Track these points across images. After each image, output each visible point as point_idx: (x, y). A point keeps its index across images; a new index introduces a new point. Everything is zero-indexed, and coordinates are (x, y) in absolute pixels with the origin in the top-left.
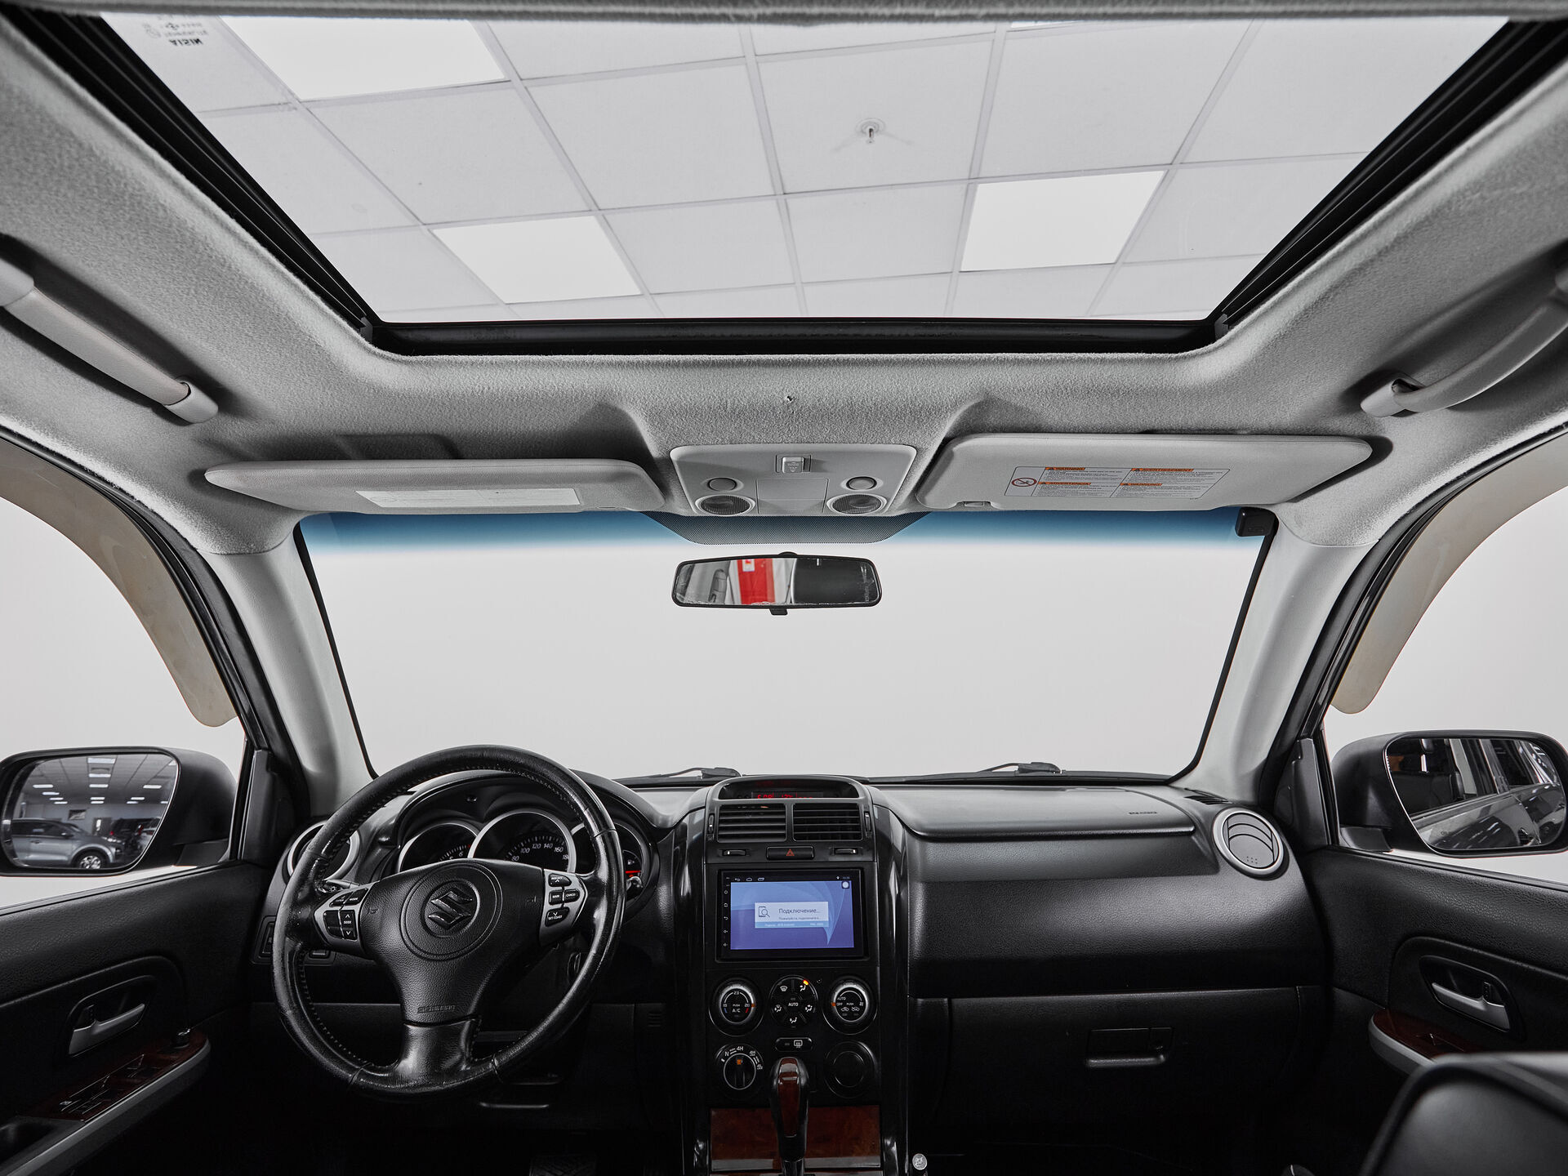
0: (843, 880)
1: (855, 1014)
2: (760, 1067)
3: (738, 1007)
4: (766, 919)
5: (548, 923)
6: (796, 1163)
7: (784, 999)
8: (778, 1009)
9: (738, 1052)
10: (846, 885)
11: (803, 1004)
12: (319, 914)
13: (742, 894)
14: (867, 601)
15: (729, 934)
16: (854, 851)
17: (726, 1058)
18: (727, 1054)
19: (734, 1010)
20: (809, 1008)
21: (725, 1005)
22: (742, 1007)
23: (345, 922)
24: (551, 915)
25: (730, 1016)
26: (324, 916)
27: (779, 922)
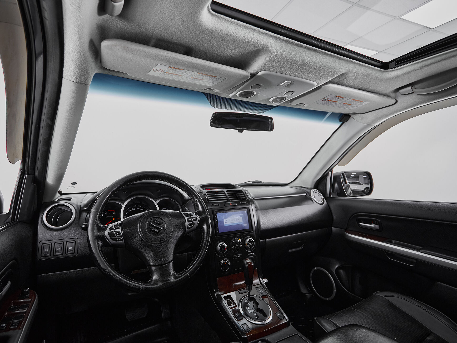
0: (245, 211)
1: (251, 246)
2: (230, 264)
4: (227, 223)
5: (189, 228)
6: (251, 286)
7: (234, 244)
8: (233, 247)
9: (224, 261)
11: (239, 245)
12: (106, 233)
13: (220, 216)
14: (270, 130)
15: (218, 228)
17: (221, 263)
18: (221, 262)
19: (222, 250)
20: (241, 246)
21: (220, 249)
22: (224, 248)
23: (118, 235)
24: (189, 225)
25: (221, 251)
26: (108, 234)
27: (231, 224)
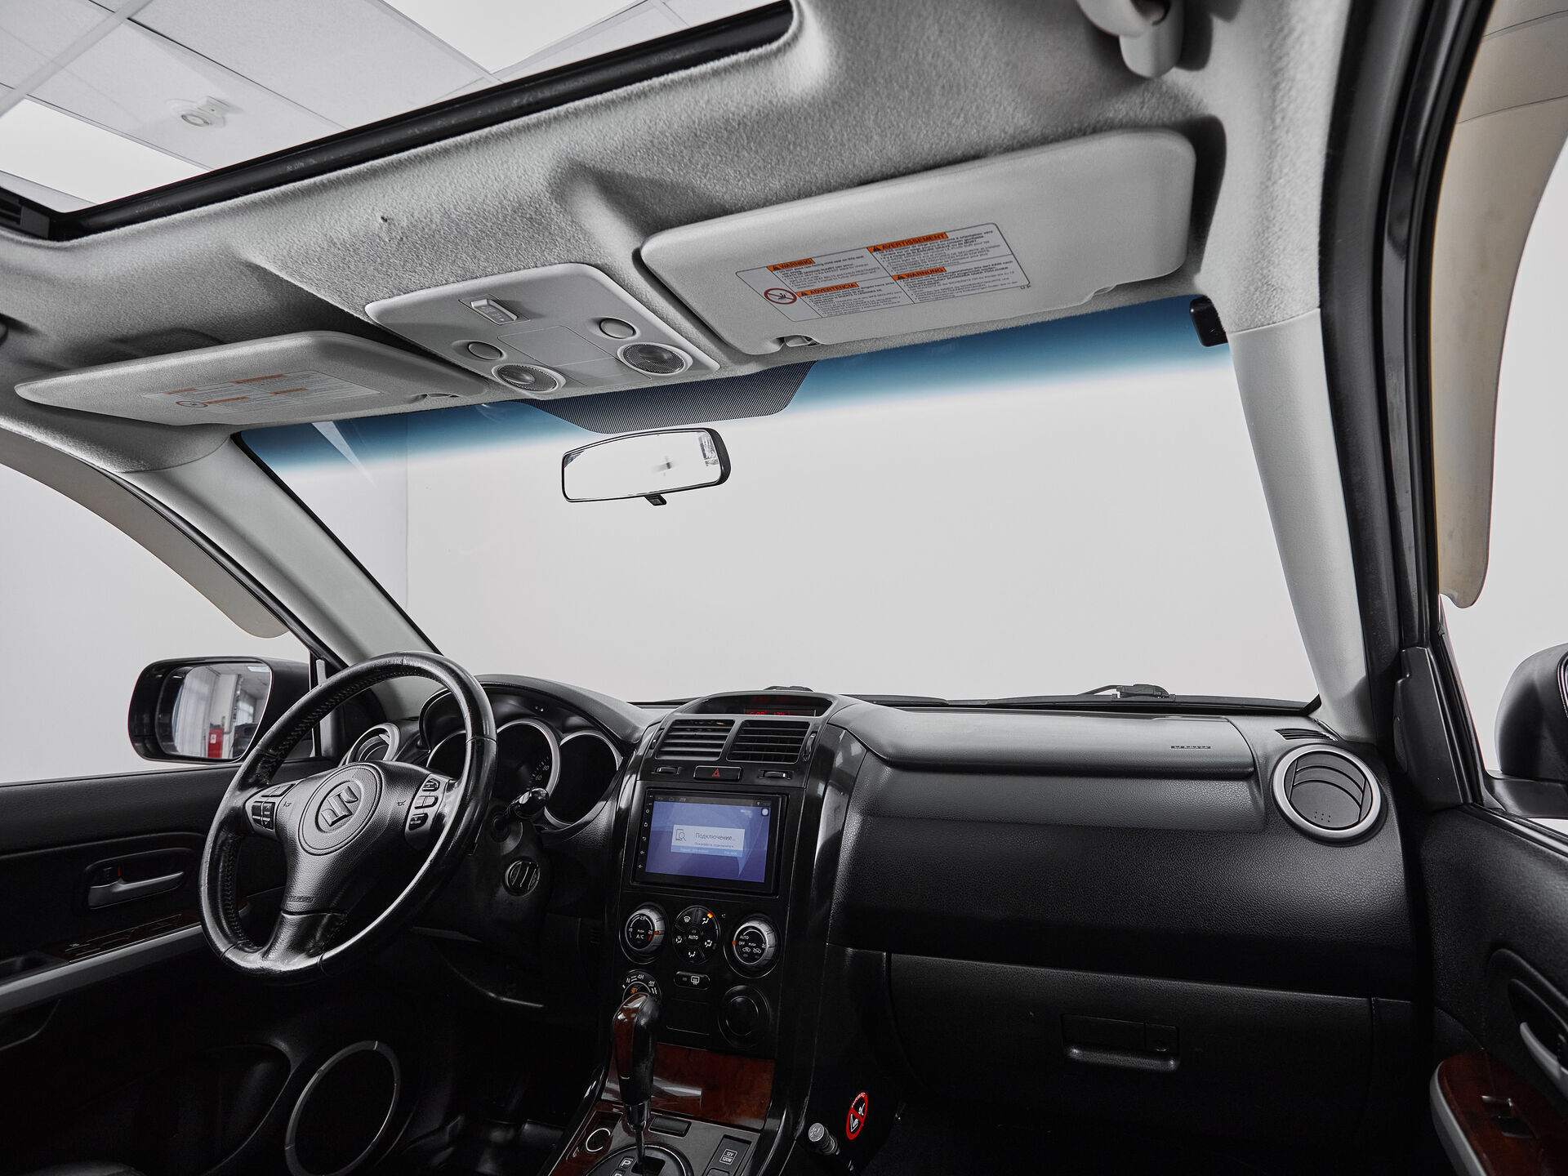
0: (764, 807)
1: (754, 957)
3: (642, 934)
4: (681, 844)
5: (409, 828)
7: (686, 930)
9: (639, 980)
10: (765, 812)
11: (704, 938)
12: (250, 803)
15: (646, 856)
16: (784, 775)
17: (627, 985)
18: (628, 979)
19: (638, 936)
20: (708, 944)
21: (631, 930)
22: (646, 934)
24: (413, 819)
25: (633, 941)
26: (253, 805)
27: (695, 848)
